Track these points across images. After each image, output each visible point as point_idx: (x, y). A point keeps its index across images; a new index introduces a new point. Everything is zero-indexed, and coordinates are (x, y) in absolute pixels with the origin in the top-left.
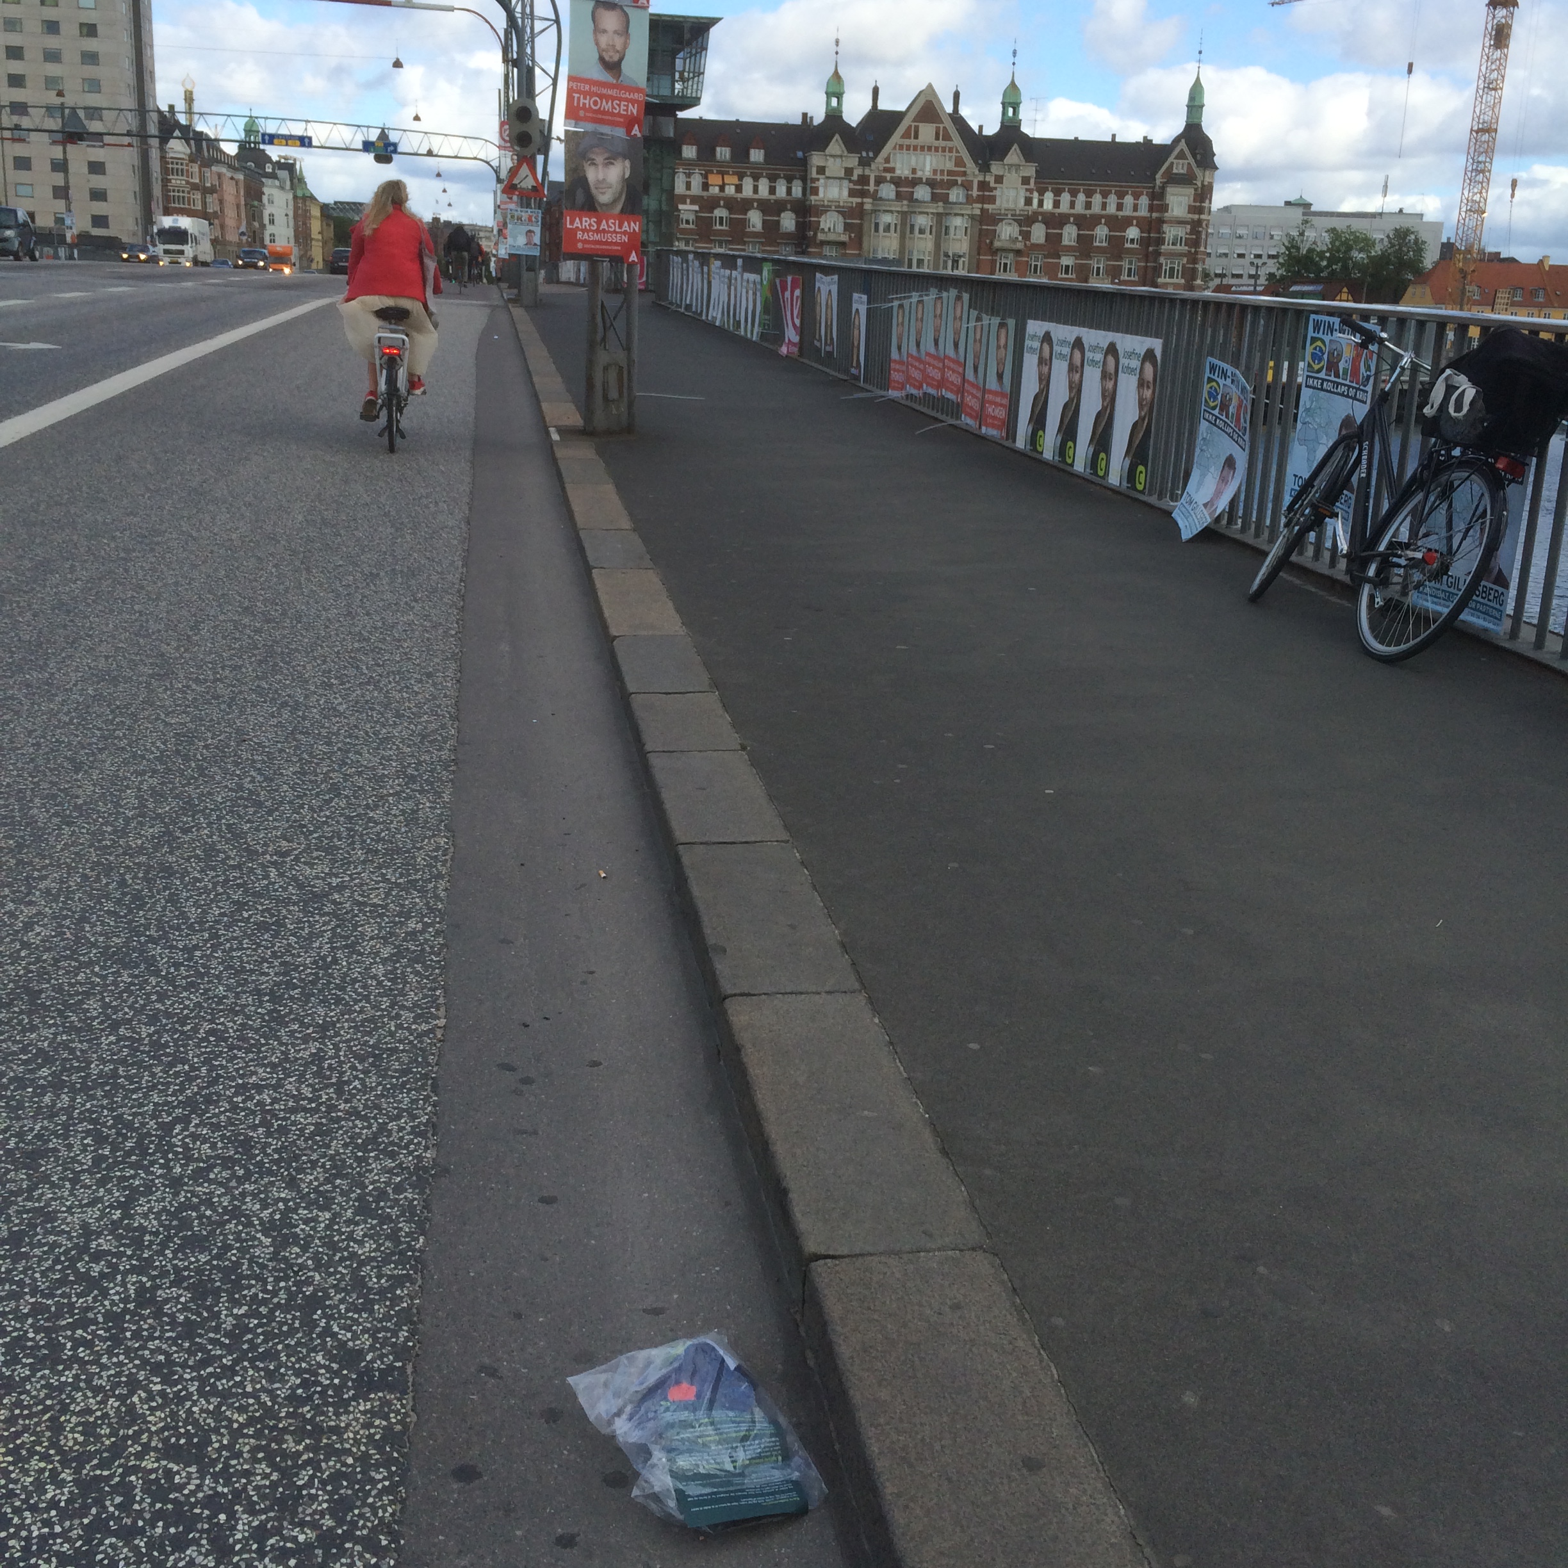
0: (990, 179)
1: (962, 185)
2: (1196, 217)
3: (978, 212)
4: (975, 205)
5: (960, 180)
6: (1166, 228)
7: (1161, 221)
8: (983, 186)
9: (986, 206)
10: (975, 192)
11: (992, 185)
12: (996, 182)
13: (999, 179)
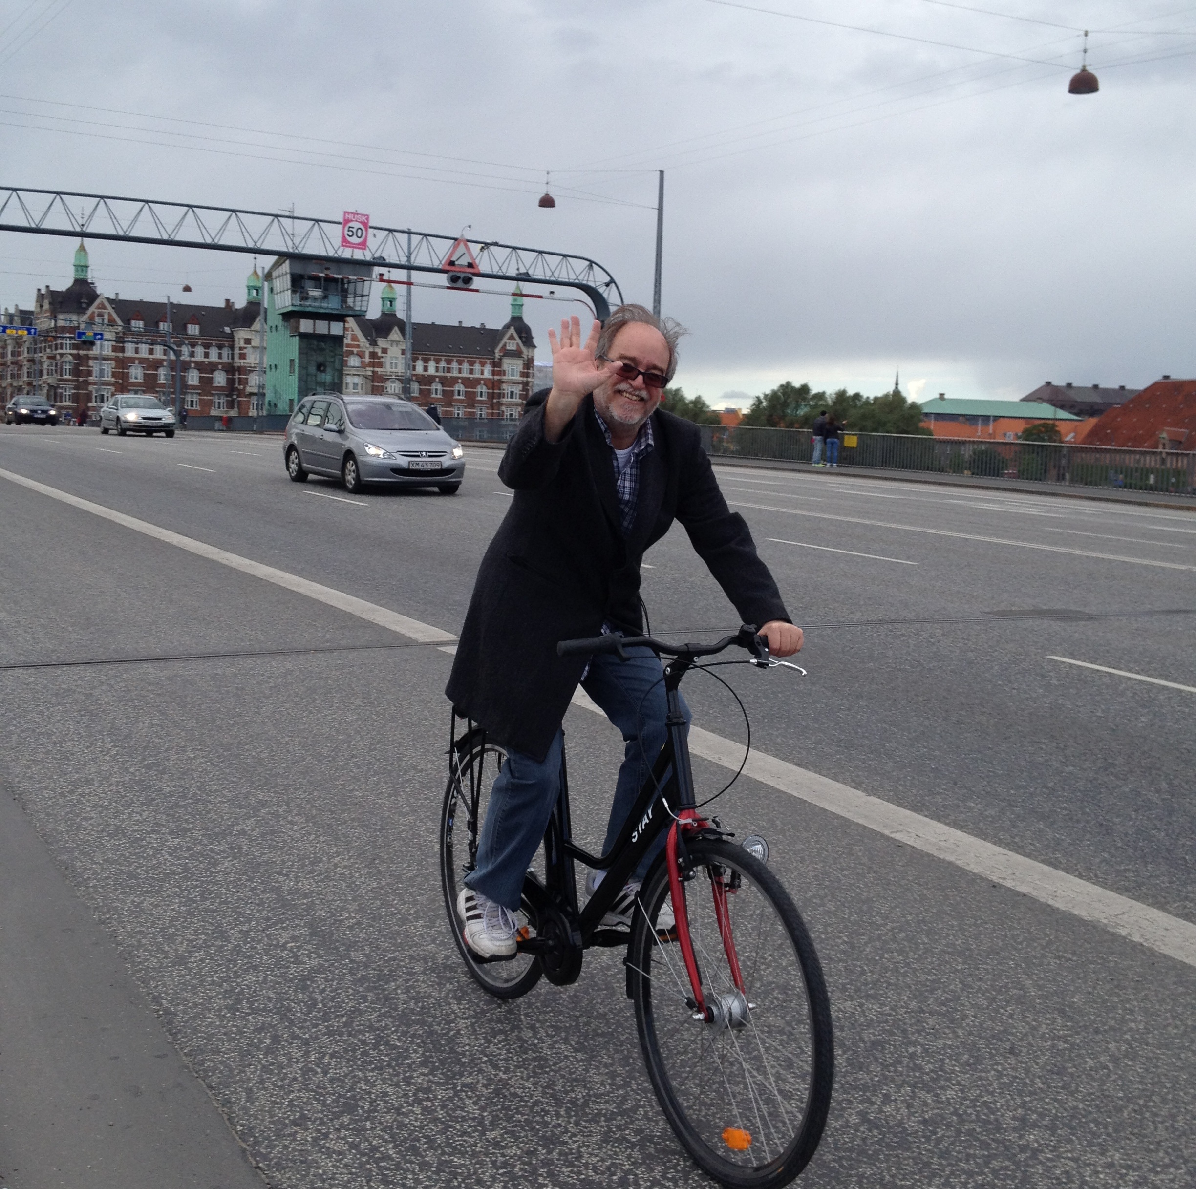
0: (379, 351)
1: (357, 354)
2: (525, 379)
3: (370, 373)
4: (368, 369)
5: (355, 350)
6: (504, 386)
7: (502, 382)
8: (373, 355)
9: (376, 369)
10: (367, 359)
11: (380, 354)
12: (382, 353)
13: (385, 351)
